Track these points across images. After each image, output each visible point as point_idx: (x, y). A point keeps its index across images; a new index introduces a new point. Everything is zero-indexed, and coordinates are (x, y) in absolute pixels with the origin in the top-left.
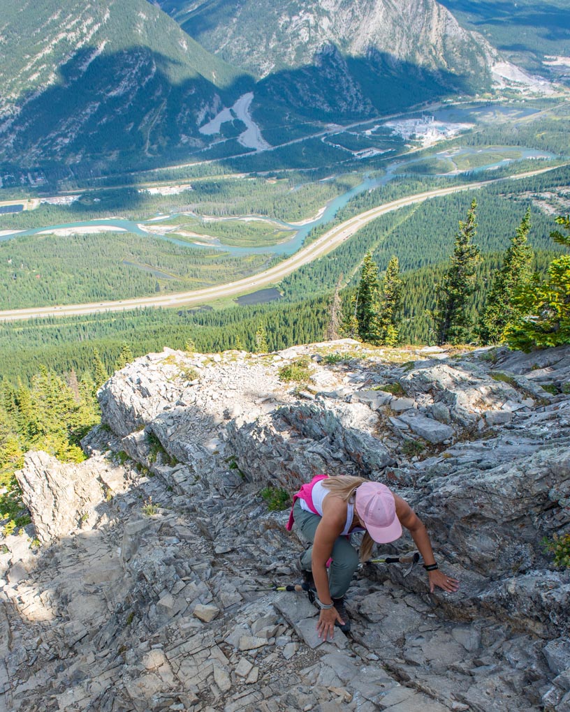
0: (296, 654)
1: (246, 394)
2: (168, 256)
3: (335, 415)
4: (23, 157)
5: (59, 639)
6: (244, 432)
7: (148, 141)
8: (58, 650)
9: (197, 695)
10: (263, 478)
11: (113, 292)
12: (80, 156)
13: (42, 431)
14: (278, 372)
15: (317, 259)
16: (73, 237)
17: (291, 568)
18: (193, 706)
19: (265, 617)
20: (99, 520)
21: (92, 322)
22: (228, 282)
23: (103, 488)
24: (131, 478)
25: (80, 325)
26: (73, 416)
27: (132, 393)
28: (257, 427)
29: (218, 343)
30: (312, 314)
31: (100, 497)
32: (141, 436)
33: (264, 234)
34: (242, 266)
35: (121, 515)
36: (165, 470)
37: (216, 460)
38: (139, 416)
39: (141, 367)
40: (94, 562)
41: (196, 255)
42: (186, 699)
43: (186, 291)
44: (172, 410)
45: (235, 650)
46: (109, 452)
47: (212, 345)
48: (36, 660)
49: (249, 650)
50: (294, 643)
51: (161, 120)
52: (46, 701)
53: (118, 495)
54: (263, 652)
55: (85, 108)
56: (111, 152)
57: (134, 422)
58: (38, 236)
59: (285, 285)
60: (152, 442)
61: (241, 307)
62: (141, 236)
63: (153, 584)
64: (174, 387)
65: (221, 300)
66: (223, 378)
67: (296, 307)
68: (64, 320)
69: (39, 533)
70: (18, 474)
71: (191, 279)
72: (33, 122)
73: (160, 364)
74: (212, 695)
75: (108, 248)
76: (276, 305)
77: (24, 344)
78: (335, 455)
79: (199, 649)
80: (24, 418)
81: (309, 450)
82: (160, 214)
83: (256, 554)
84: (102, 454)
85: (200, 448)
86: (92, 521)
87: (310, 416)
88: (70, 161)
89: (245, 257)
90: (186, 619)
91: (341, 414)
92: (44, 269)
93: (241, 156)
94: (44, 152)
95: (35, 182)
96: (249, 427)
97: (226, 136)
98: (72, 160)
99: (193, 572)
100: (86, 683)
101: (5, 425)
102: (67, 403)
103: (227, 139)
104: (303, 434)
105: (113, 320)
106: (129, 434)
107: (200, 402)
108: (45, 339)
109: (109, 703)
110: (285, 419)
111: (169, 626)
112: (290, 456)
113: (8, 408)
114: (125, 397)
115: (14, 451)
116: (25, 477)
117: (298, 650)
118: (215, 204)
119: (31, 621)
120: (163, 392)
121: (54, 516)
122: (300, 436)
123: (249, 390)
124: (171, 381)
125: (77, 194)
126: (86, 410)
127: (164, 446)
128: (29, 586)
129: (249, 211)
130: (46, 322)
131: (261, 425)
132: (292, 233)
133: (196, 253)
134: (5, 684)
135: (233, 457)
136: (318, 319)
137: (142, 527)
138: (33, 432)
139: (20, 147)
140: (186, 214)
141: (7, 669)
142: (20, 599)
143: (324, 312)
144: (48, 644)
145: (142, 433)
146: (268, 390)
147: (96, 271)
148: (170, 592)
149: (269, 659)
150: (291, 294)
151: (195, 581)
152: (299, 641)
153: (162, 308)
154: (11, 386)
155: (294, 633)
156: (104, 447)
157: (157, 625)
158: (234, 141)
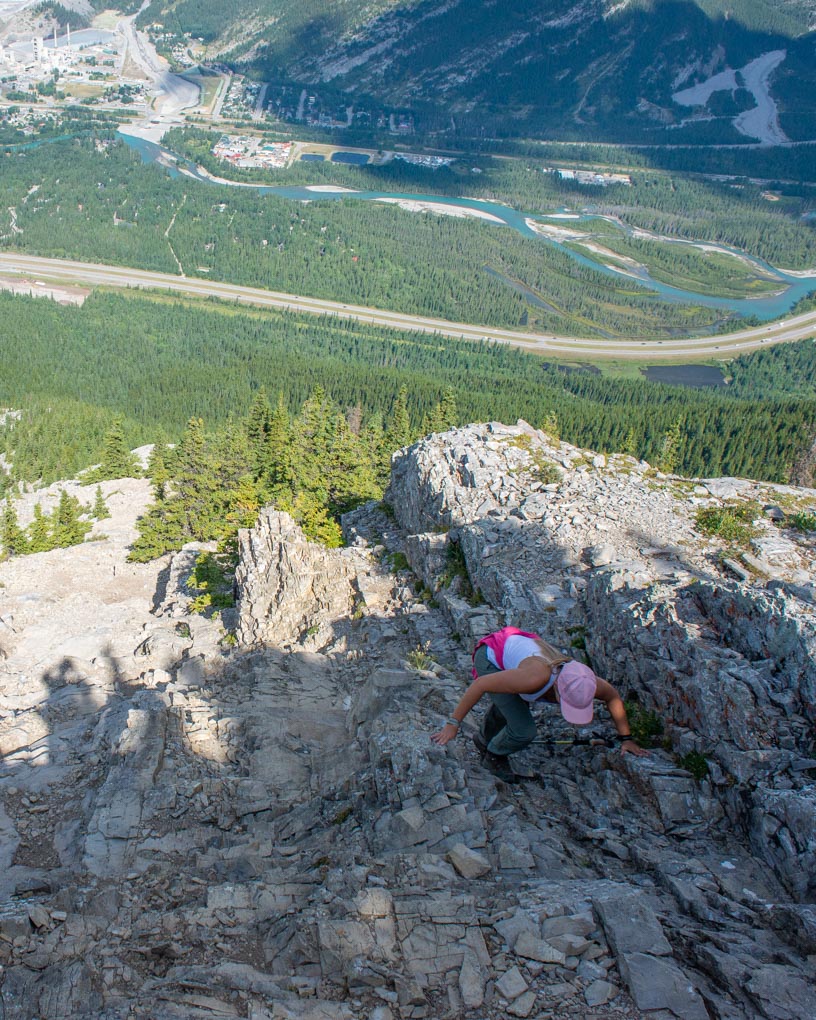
0: (607, 1004)
1: (630, 533)
2: (557, 275)
3: (799, 630)
4: (392, 91)
5: (226, 798)
6: (619, 600)
7: (584, 99)
8: (218, 812)
9: (424, 990)
10: (625, 682)
11: (454, 307)
12: (474, 104)
13: (290, 481)
14: (696, 514)
15: (811, 339)
16: (423, 215)
17: (630, 850)
18: (413, 1006)
19: (572, 917)
20: (332, 643)
21: (408, 343)
22: (642, 338)
23: (354, 598)
24: (400, 598)
25: (390, 343)
26: (343, 475)
27: (447, 473)
28: (645, 600)
29: (591, 430)
30: (771, 426)
31: (345, 609)
32: (440, 541)
33: (729, 277)
34: (673, 320)
35: (368, 649)
36: (460, 606)
37: (551, 623)
38: (446, 511)
39: (471, 440)
40: (306, 703)
41: (601, 284)
42: (404, 990)
43: (567, 336)
44: (502, 518)
45: (506, 949)
46: (379, 547)
47: (581, 428)
48: (184, 813)
49: (528, 959)
50: (610, 985)
51: (616, 72)
52: (184, 881)
53: (373, 617)
54: (552, 974)
55: (503, 38)
56: (521, 106)
57: (435, 517)
58: (374, 203)
59: (737, 368)
60: (453, 556)
61: (649, 383)
62: (526, 237)
63: (399, 781)
64: (515, 485)
65: (619, 364)
66: (599, 497)
67: (744, 408)
68: (370, 329)
69: (240, 628)
70: (243, 534)
71: (581, 319)
72: (423, 46)
73: (505, 443)
74: (446, 1003)
75: (469, 243)
76: (710, 395)
77: (302, 348)
78: (776, 697)
79: (449, 920)
80: (268, 453)
81: (730, 670)
82: (566, 210)
83: (574, 799)
84: (368, 547)
85: (527, 593)
86: (322, 639)
87: (749, 615)
88: (457, 108)
89: (683, 307)
90: (435, 858)
91: (810, 633)
92: (365, 251)
93: (731, 147)
94: (423, 90)
95: (397, 128)
96: (628, 593)
97: (714, 112)
98: (460, 107)
99: (467, 789)
100: (255, 887)
101: (243, 456)
102: (342, 454)
103: (714, 117)
104: (725, 639)
105: (441, 348)
106: (421, 532)
107: (550, 522)
108: (333, 349)
109: (284, 935)
110: (698, 602)
111: (404, 857)
112: (689, 666)
113: (252, 432)
114: (434, 475)
115: (248, 499)
116: (250, 541)
117: (613, 1000)
118: (660, 214)
119: (195, 753)
120: (495, 488)
121: (270, 611)
122: (718, 640)
123: (637, 529)
124: (514, 474)
125: (450, 156)
126: (365, 473)
127: (470, 568)
128: (204, 699)
129: (714, 235)
130: (344, 325)
131: (654, 598)
132: (779, 287)
133: (603, 282)
134: (133, 827)
135: (581, 629)
136: (778, 439)
137: (401, 682)
138: (277, 479)
139: (393, 77)
140: (607, 218)
141: (142, 807)
142: (189, 713)
143: (794, 429)
144: (209, 798)
145: (443, 537)
146: (669, 539)
147: (439, 272)
148: (422, 805)
149: (558, 989)
150: (743, 384)
151: (466, 805)
152: (619, 986)
153: (521, 350)
154: (268, 404)
155: (615, 967)
156: (375, 538)
157: (384, 846)
158: (727, 123)
